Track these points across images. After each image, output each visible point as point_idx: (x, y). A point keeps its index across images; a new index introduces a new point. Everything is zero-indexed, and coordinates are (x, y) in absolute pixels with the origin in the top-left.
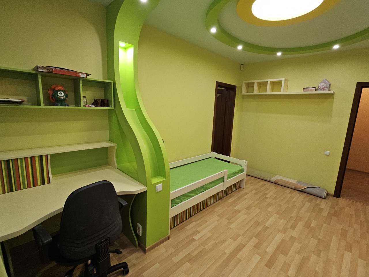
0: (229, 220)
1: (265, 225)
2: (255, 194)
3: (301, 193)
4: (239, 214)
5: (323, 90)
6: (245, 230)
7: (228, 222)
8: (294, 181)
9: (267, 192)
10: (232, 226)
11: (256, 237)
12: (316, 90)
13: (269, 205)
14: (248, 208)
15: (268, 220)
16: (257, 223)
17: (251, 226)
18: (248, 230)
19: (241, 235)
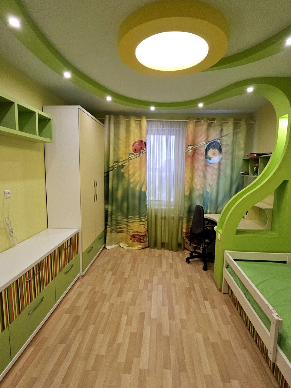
1: (171, 371)
19: (182, 329)
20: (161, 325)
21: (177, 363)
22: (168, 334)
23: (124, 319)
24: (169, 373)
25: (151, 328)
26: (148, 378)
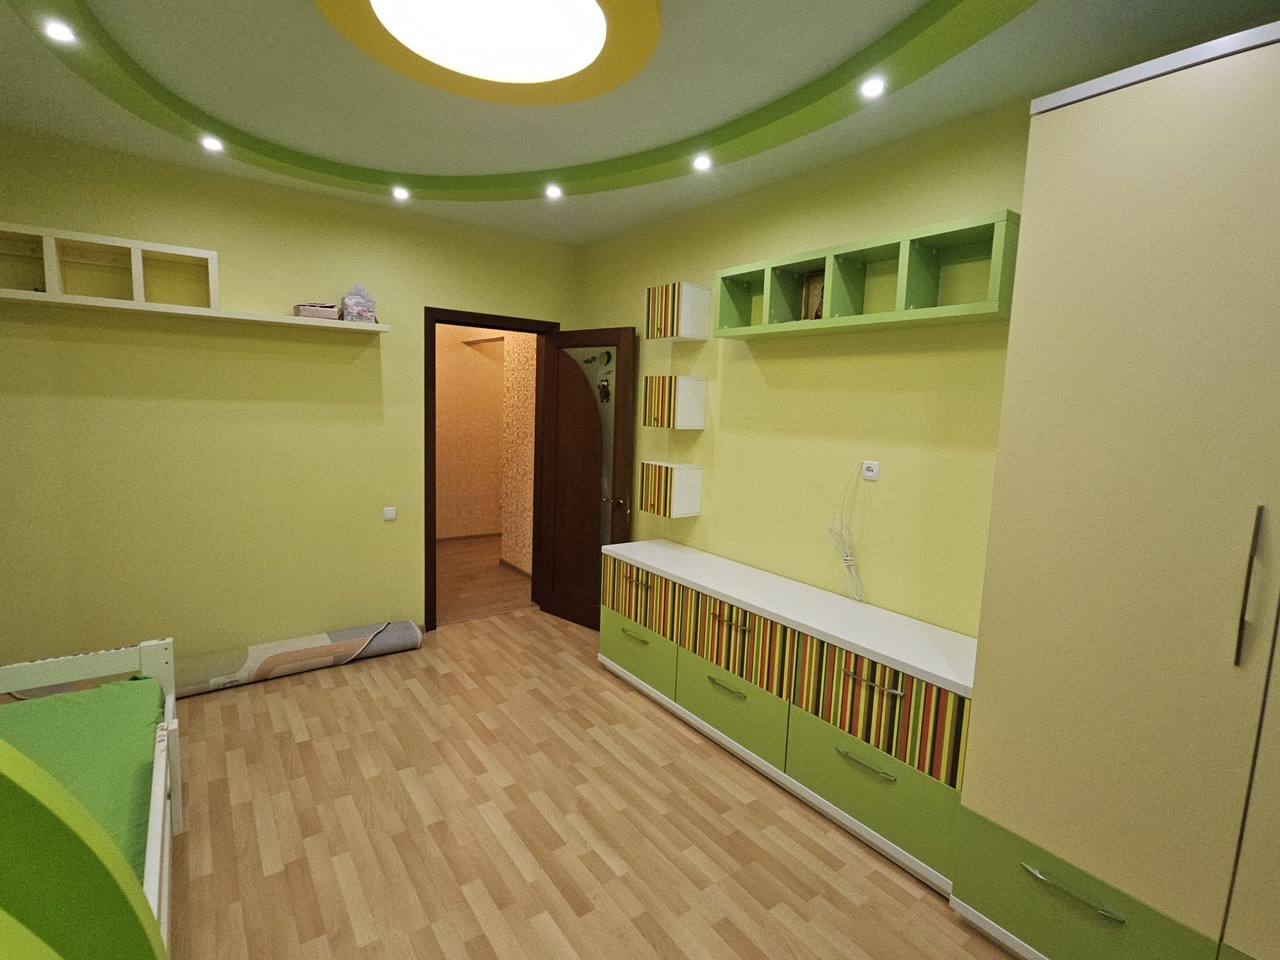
0: (319, 930)
1: (426, 824)
2: (251, 759)
3: (363, 665)
4: (318, 875)
5: (361, 320)
6: (413, 896)
7: (333, 941)
8: (322, 641)
9: (278, 728)
10: (363, 936)
11: (462, 880)
12: (341, 317)
13: (347, 759)
14: (308, 826)
15: (410, 803)
16: (405, 842)
17: (408, 868)
18: (417, 886)
19: (429, 927)
20: (501, 905)
21: (417, 840)
22: (466, 889)
23: (617, 866)
24: (429, 818)
25: (524, 881)
26: (467, 796)
